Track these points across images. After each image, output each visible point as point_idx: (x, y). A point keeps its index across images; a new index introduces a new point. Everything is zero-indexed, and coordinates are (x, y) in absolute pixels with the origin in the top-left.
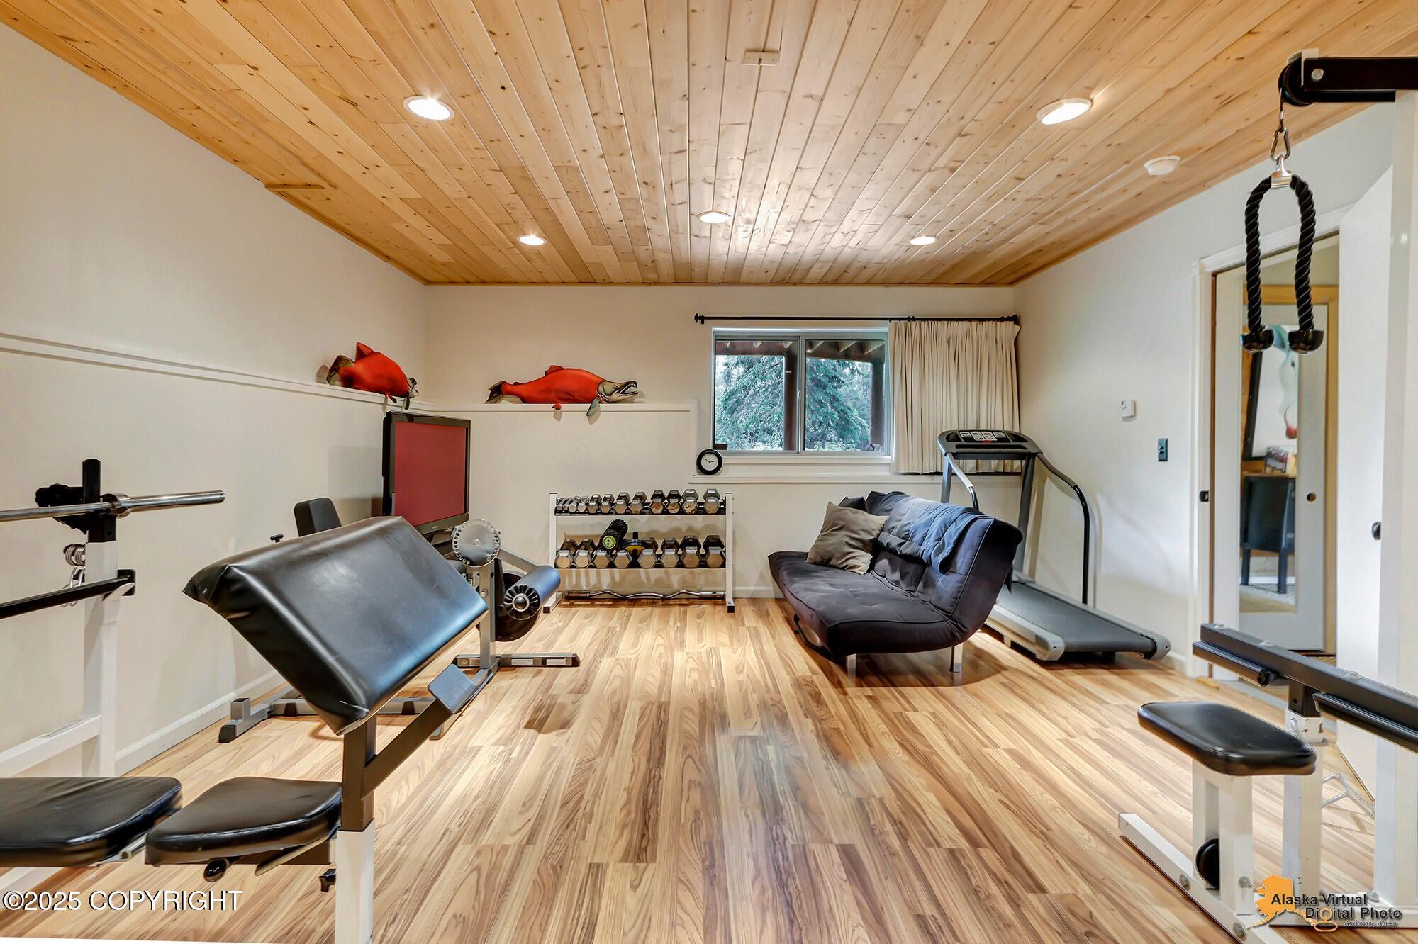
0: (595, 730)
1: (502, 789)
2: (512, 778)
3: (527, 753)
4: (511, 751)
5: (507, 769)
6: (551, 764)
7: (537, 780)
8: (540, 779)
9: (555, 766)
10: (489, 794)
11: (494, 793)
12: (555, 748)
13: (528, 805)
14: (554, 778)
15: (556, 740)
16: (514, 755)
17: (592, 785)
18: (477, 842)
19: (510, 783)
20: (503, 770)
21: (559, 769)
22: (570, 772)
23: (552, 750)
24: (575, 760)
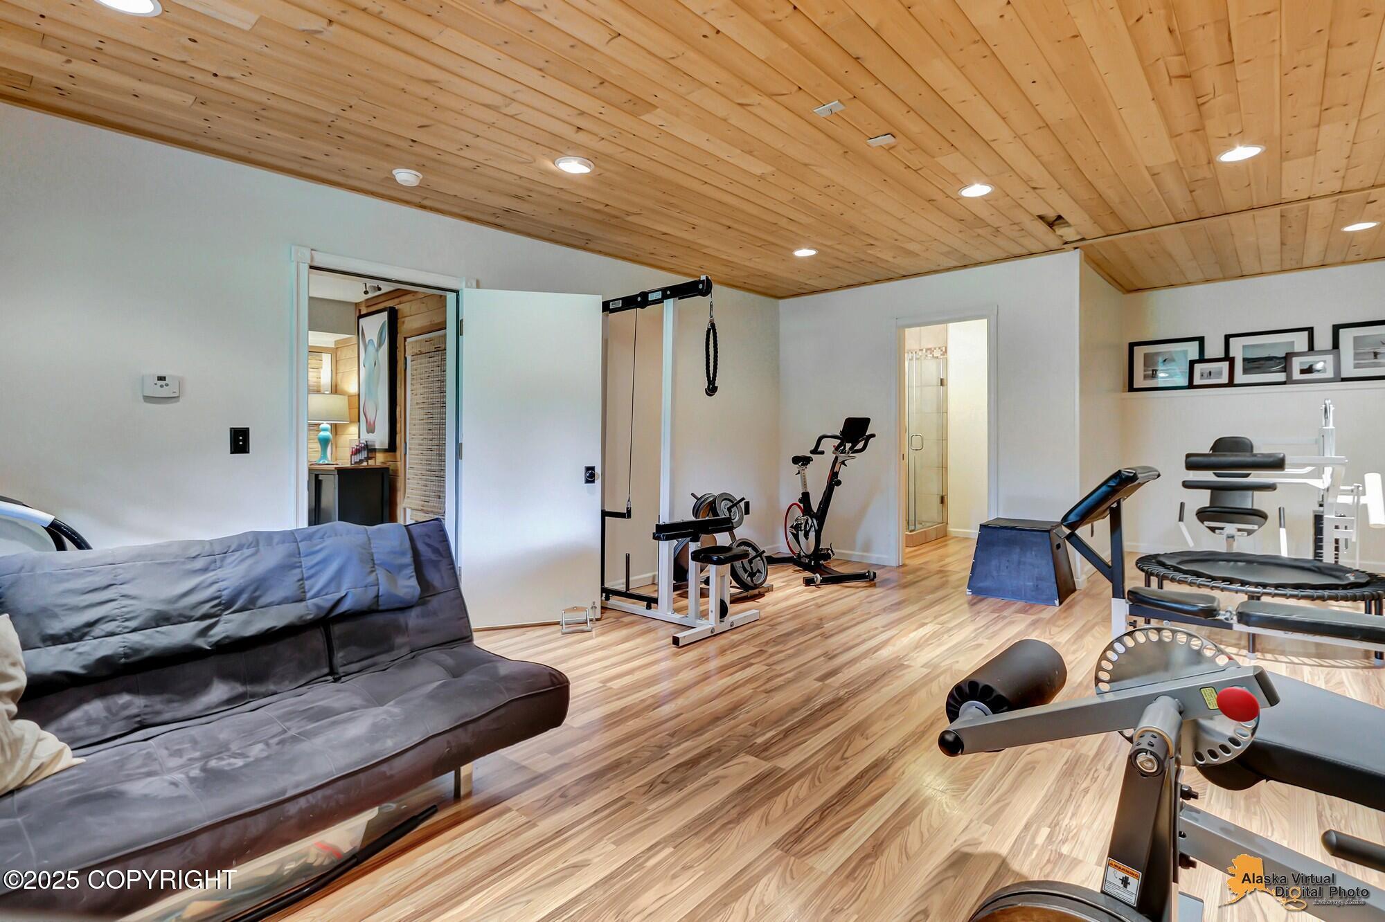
0: (921, 833)
1: (1059, 790)
2: (1047, 800)
3: (1027, 827)
4: (1050, 837)
5: (1053, 815)
6: (998, 801)
7: (1016, 789)
8: (1014, 787)
9: (994, 797)
10: (1072, 790)
11: (1067, 791)
12: (987, 822)
13: (1030, 766)
14: (998, 782)
15: (984, 834)
16: (1045, 831)
17: (960, 764)
18: (1077, 753)
19: (1049, 794)
20: (1059, 814)
21: (990, 791)
22: (978, 783)
23: (992, 820)
24: (967, 797)
